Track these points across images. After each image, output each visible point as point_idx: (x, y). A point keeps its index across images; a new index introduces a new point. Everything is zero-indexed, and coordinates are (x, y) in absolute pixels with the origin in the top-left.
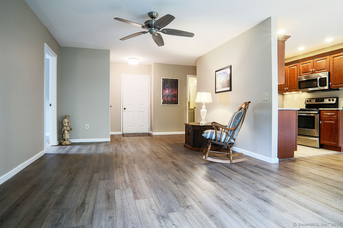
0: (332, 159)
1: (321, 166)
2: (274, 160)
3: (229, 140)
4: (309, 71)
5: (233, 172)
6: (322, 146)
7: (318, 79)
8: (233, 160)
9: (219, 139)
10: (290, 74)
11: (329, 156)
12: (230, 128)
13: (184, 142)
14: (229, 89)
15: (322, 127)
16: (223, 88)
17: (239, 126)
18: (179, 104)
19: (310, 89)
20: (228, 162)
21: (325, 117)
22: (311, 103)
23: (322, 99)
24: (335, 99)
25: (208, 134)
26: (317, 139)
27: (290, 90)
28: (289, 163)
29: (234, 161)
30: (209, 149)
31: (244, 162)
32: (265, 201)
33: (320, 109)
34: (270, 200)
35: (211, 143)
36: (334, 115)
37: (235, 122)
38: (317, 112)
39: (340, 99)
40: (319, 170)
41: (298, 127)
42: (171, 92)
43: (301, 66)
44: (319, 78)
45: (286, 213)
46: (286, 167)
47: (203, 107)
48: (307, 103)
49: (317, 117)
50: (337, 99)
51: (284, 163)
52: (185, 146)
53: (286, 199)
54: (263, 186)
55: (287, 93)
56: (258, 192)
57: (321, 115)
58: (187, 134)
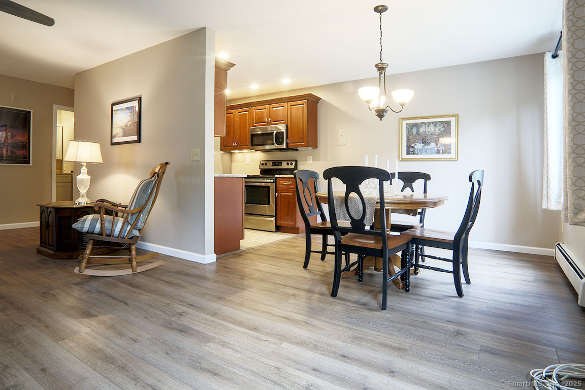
0: (289, 246)
1: (273, 257)
2: (209, 257)
3: (130, 231)
4: (263, 121)
5: (135, 289)
6: (279, 229)
7: (274, 134)
8: (138, 268)
9: (108, 232)
10: (240, 122)
11: (285, 241)
12: (132, 209)
13: (38, 242)
14: (135, 138)
15: (278, 201)
16: (125, 135)
17: (148, 206)
18: (31, 164)
19: (267, 147)
20: (129, 272)
21: (282, 188)
22: (266, 168)
23: (279, 163)
24: (294, 163)
25: (86, 223)
26: (273, 219)
27: (240, 147)
28: (230, 260)
29: (139, 270)
30: (88, 252)
31: (160, 267)
32: (181, 331)
33: (276, 176)
34: (189, 328)
35: (92, 240)
36: (291, 184)
37: (140, 197)
38: (272, 181)
39: (298, 163)
40: (270, 264)
41: (245, 203)
42: (9, 138)
43: (255, 111)
44: (275, 132)
45: (210, 344)
46: (226, 267)
47: (82, 171)
48: (262, 167)
49: (272, 187)
50: (296, 161)
51: (223, 261)
52: (39, 252)
53: (216, 320)
54: (184, 306)
55: (236, 151)
56: (171, 318)
57: (277, 185)
58: (45, 226)
